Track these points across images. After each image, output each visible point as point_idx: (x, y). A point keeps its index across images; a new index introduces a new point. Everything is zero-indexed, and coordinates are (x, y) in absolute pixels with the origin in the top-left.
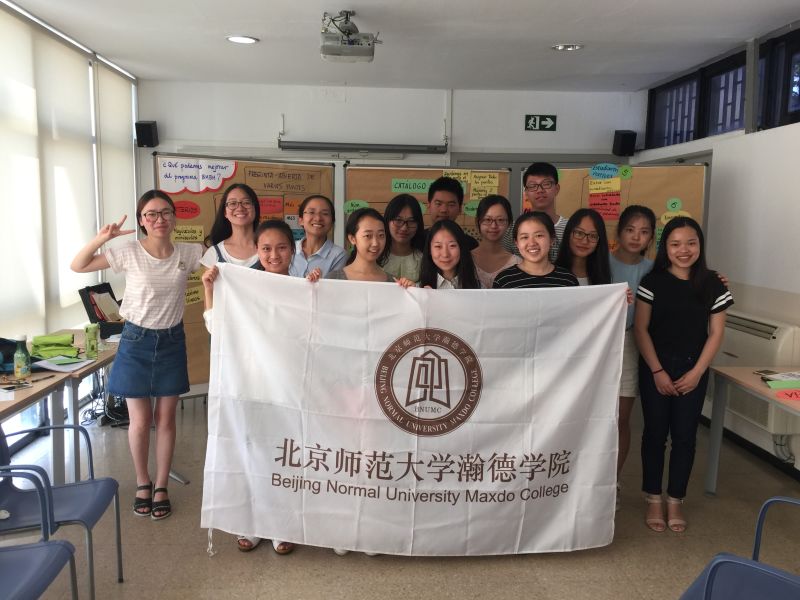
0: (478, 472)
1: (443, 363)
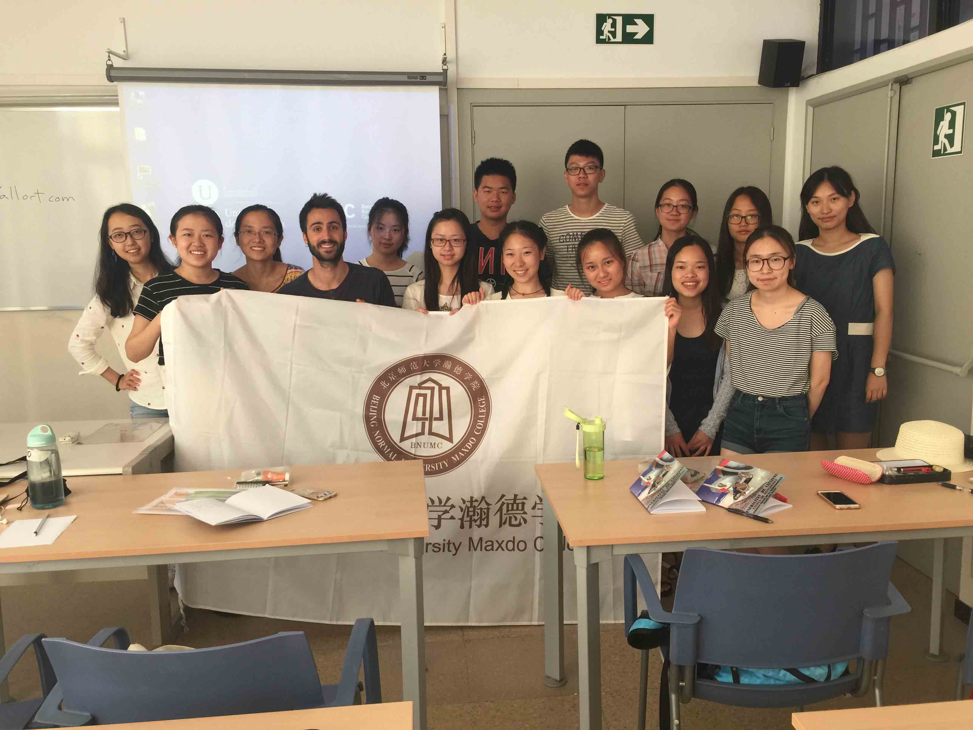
0: (483, 517)
1: (444, 392)
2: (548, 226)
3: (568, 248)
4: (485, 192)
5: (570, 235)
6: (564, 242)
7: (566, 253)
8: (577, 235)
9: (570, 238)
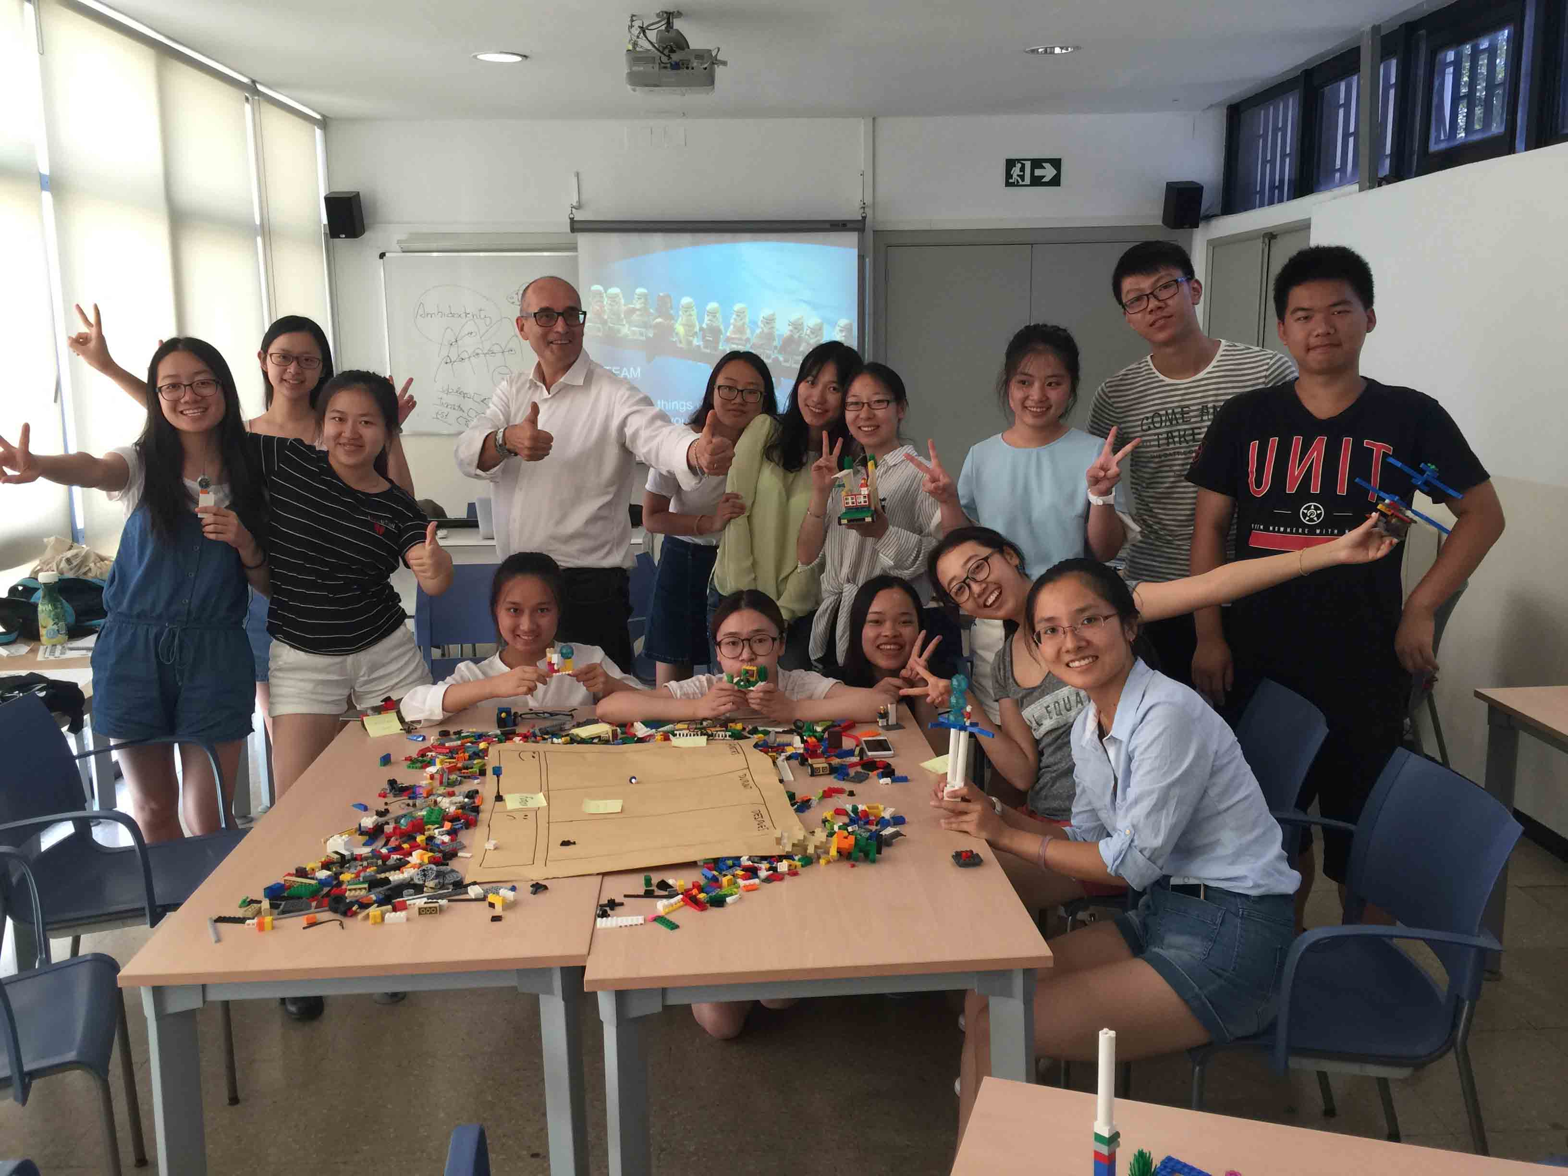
2: (1114, 402)
3: (1158, 440)
4: (1299, 319)
5: (1160, 416)
6: (1150, 429)
7: (1157, 448)
8: (1173, 413)
9: (1161, 422)
